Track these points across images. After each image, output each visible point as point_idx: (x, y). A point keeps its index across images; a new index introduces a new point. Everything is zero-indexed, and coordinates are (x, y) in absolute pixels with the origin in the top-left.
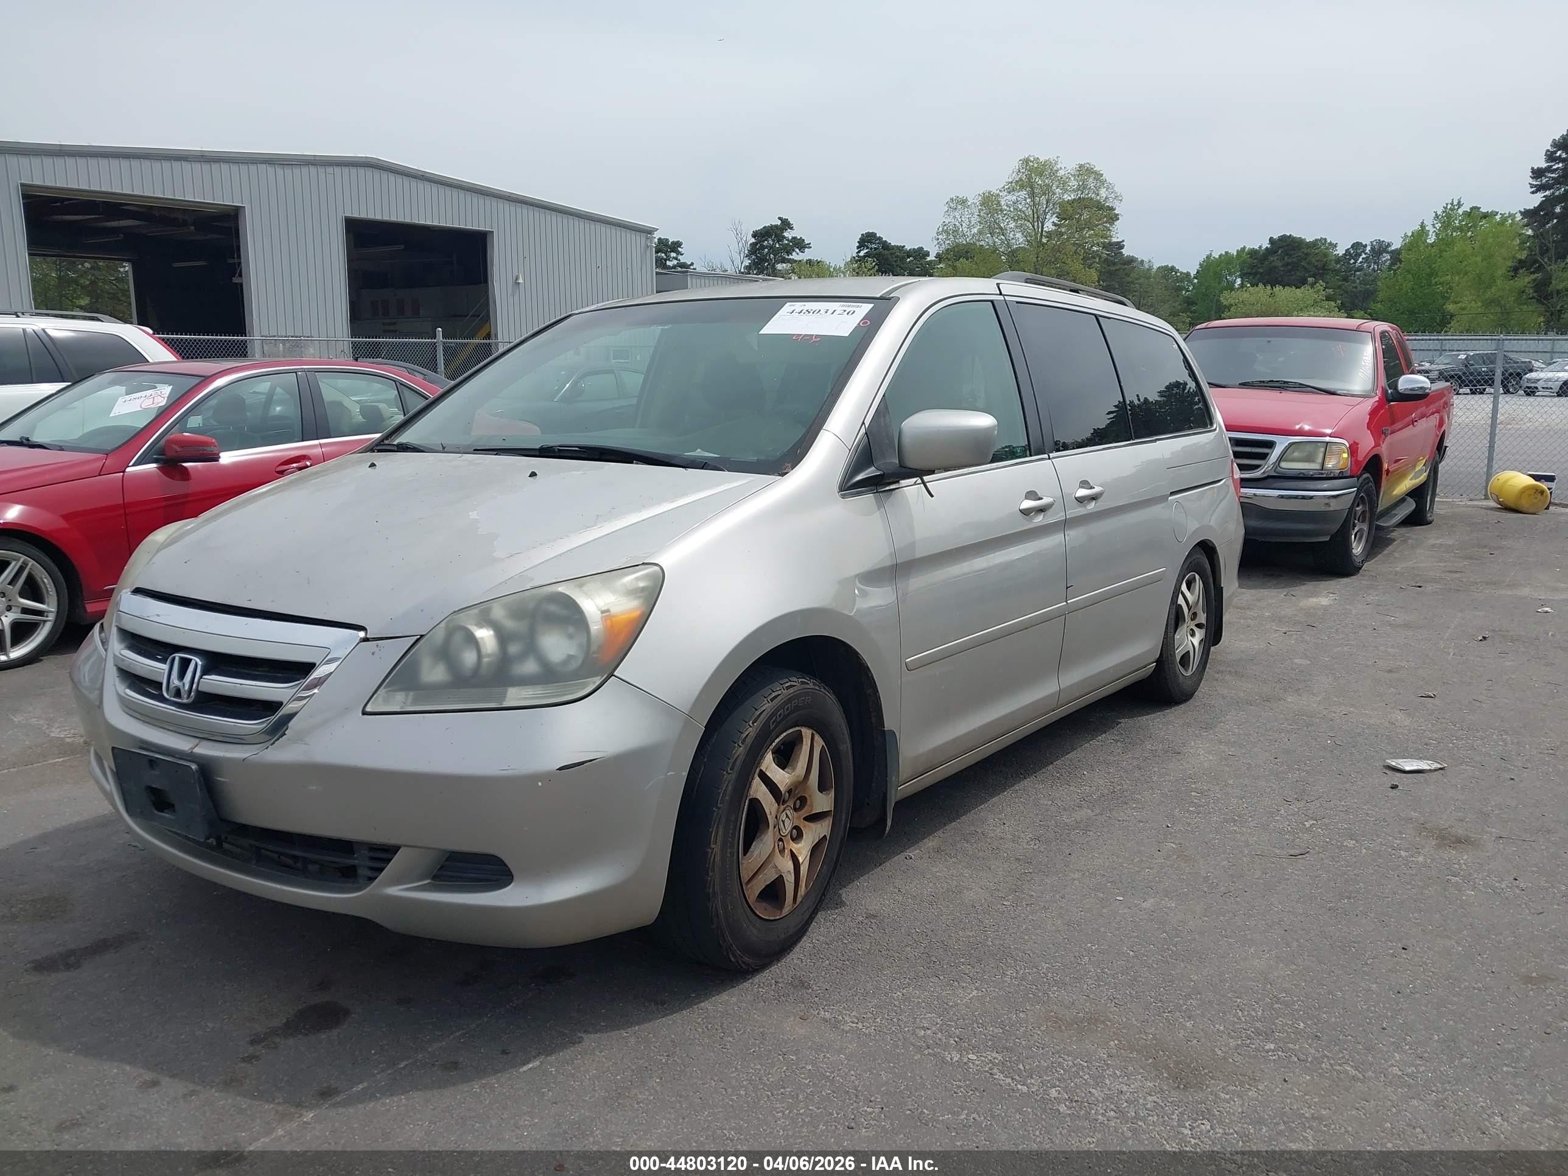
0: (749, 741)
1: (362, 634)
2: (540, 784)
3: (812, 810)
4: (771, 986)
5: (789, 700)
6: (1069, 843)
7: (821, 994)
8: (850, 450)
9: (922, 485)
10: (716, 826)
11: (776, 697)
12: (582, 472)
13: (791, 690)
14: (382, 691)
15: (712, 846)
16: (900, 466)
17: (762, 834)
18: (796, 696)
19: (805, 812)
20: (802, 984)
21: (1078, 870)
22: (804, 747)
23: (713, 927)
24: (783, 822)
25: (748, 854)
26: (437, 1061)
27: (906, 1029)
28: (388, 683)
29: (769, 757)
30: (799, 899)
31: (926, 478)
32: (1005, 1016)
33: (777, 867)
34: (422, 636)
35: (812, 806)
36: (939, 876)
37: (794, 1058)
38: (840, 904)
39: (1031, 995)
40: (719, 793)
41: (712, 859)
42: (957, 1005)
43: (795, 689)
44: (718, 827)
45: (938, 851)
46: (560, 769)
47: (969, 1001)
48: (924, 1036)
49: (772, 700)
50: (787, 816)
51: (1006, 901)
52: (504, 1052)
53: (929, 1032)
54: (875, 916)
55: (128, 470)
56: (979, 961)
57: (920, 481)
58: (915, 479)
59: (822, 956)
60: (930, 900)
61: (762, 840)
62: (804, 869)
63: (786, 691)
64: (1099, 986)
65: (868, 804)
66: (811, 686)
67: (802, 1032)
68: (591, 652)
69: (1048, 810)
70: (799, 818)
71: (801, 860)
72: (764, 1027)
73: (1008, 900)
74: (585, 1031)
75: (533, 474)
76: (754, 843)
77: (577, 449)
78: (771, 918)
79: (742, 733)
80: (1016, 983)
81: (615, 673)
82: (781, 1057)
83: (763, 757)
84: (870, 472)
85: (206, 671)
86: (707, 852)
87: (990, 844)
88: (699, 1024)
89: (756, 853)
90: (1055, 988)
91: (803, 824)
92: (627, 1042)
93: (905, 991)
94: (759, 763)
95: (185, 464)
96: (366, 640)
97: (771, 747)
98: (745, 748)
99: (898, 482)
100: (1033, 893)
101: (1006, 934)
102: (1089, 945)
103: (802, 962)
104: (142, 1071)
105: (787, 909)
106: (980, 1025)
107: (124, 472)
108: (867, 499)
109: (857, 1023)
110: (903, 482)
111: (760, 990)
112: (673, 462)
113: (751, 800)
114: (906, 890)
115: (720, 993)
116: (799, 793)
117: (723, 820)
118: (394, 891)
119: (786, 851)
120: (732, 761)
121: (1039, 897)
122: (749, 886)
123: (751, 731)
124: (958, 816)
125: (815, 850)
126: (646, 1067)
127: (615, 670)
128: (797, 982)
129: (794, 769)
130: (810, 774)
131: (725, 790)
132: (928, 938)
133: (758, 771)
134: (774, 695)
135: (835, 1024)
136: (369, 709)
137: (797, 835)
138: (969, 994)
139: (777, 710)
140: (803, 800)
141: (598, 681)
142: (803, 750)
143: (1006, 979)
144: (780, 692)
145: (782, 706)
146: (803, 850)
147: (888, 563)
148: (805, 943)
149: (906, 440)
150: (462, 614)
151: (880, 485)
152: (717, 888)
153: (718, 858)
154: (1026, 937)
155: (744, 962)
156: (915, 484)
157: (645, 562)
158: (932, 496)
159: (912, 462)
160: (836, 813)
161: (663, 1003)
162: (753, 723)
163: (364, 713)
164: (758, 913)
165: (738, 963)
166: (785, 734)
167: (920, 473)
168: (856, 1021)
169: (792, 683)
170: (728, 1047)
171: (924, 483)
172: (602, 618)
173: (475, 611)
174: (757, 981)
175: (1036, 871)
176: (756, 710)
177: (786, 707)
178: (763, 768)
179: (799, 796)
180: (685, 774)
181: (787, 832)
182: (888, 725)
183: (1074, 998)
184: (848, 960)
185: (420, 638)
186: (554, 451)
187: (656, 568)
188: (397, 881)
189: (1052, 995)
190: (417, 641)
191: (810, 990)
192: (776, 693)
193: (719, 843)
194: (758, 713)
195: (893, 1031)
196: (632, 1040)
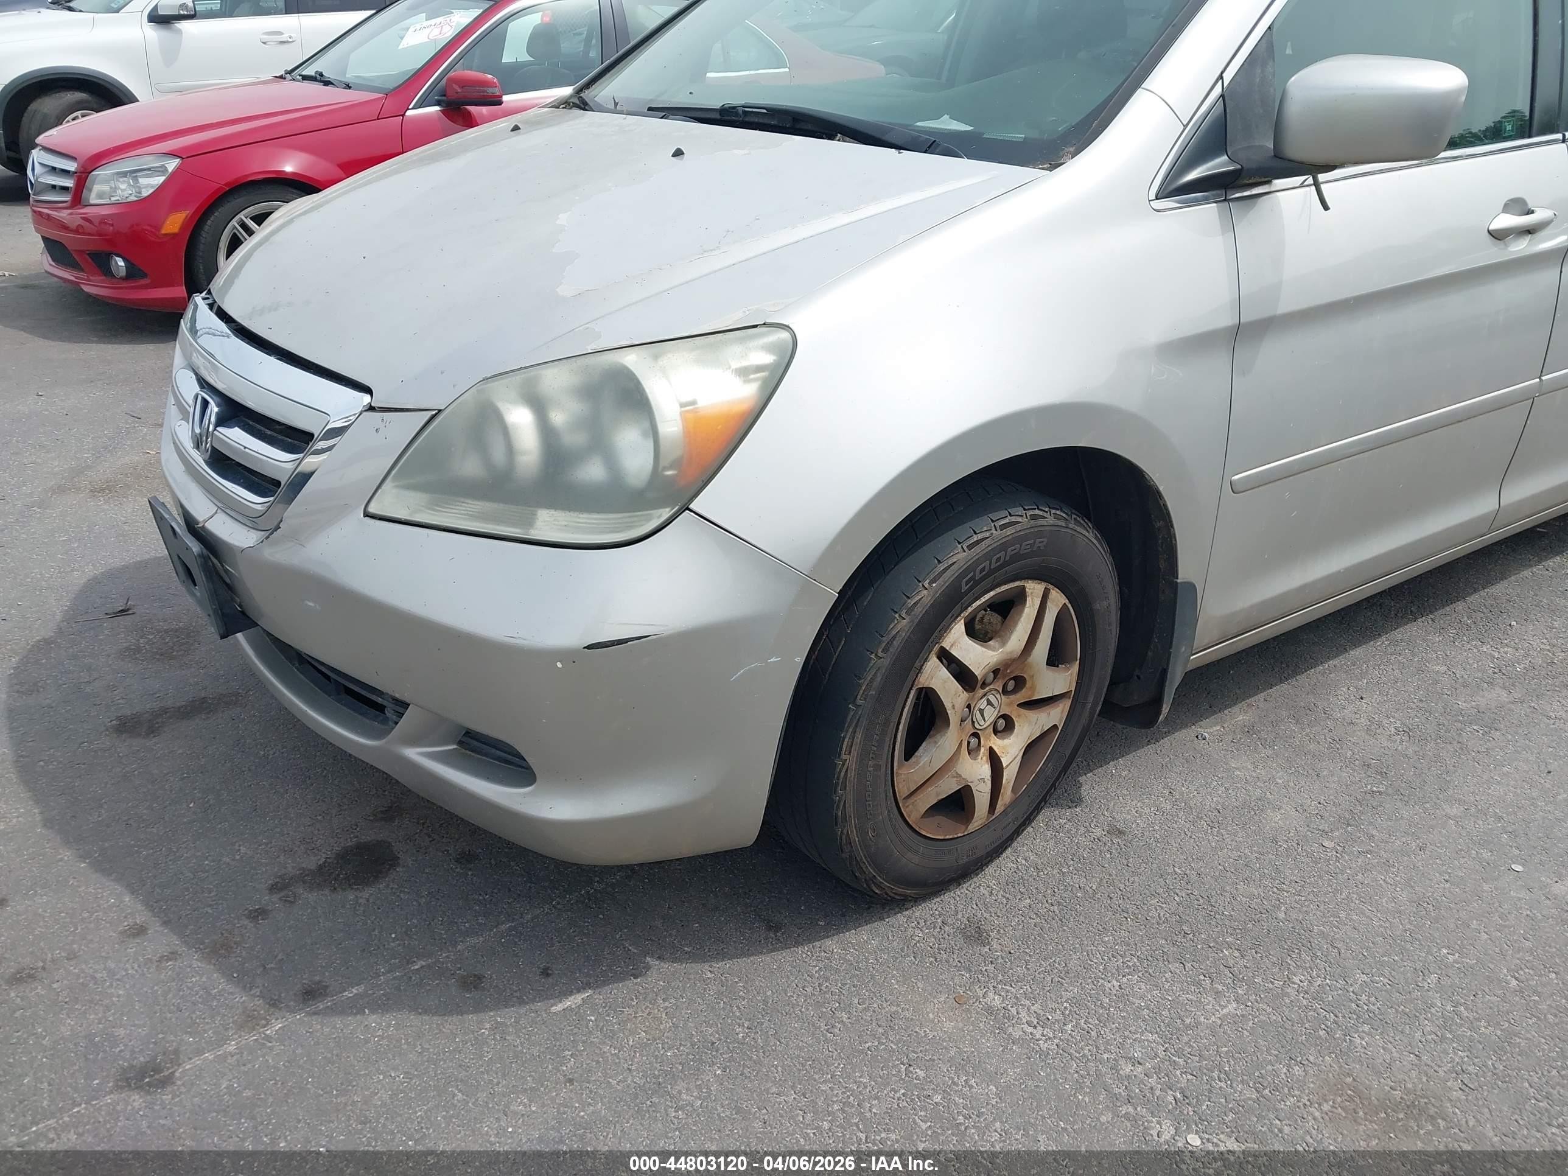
0: (919, 611)
1: (366, 399)
2: (559, 665)
3: (1033, 695)
4: (935, 927)
5: (1004, 547)
6: (1457, 746)
7: (1000, 960)
8: (1185, 126)
9: (1313, 188)
10: (851, 730)
11: (978, 542)
12: (746, 151)
13: (1009, 531)
14: (388, 485)
15: (844, 757)
16: (1275, 156)
17: (938, 732)
18: (1018, 539)
19: (1022, 696)
20: (976, 935)
21: (1460, 800)
22: (1026, 610)
23: (844, 855)
24: (981, 711)
25: (913, 759)
26: (460, 969)
27: (1105, 1056)
28: (395, 474)
29: (959, 627)
30: (1000, 807)
31: (1321, 177)
32: (1270, 1067)
33: (960, 776)
34: (440, 411)
35: (1033, 688)
36: (1237, 776)
37: (921, 1074)
38: (1077, 801)
39: (1322, 1033)
40: (860, 686)
41: (843, 774)
42: (1198, 1024)
43: (1018, 527)
44: (854, 732)
45: (1250, 730)
46: (589, 647)
47: (1219, 1022)
48: (1128, 1077)
49: (970, 547)
50: (989, 703)
51: (1328, 839)
52: (546, 973)
53: (1140, 1069)
54: (1121, 833)
55: (409, 113)
56: (1256, 947)
57: (1310, 181)
58: (1301, 179)
59: (1022, 890)
60: (1212, 817)
61: (936, 743)
62: (1009, 776)
63: (999, 532)
64: (1443, 1039)
65: (1139, 677)
66: (1051, 520)
67: (948, 1026)
68: (660, 469)
69: (1436, 682)
70: (1010, 704)
71: (1005, 761)
72: (898, 1005)
73: (1331, 839)
74: (659, 958)
75: (678, 153)
76: (924, 744)
77: (765, 111)
78: (947, 837)
79: (909, 598)
80: (1305, 1002)
81: (691, 506)
82: (903, 1068)
83: (947, 628)
84: (1218, 165)
85: (222, 421)
86: (836, 764)
87: (1330, 731)
88: (811, 976)
89: (924, 760)
90: (1366, 1028)
91: (1014, 713)
92: (705, 990)
93: (1125, 980)
94: (941, 637)
95: (469, 107)
96: (371, 408)
97: (965, 614)
98: (912, 621)
99: (1269, 182)
100: (1374, 832)
101: (1312, 901)
102: (1445, 951)
103: (991, 894)
104: (140, 907)
105: (974, 825)
106: (1222, 1076)
107: (403, 115)
108: (1207, 212)
109: (1035, 1027)
110: (1279, 183)
111: (917, 932)
112: (887, 138)
113: (921, 690)
114: (1182, 794)
115: (860, 925)
116: (1011, 672)
117: (864, 722)
118: (413, 753)
119: (982, 749)
120: (886, 639)
121: (1383, 841)
122: (911, 801)
123: (925, 595)
124: (1296, 672)
125: (1031, 748)
126: (713, 1043)
127: (691, 500)
128: (972, 930)
129: (1004, 643)
130: (1033, 648)
131: (871, 681)
132: (1189, 887)
133: (937, 648)
134: (975, 538)
135: (1000, 1019)
136: (372, 509)
137: (1005, 726)
138: (1223, 1007)
139: (977, 562)
140: (1020, 682)
141: (666, 513)
142: (1024, 615)
143: (1289, 990)
144: (987, 534)
145: (988, 556)
146: (1010, 749)
147: (1227, 320)
148: (1006, 863)
149: (1294, 109)
150: (496, 383)
151: (1233, 188)
152: (850, 810)
153: (852, 774)
154: (1343, 915)
155: (896, 894)
156: (1302, 186)
157: (768, 321)
158: (1326, 207)
159: (1295, 150)
160: (1078, 697)
161: (777, 928)
162: (930, 583)
163: (367, 515)
164: (924, 833)
165: (887, 894)
166: (992, 593)
167: (1313, 168)
168: (1035, 1021)
169: (1013, 519)
170: (837, 1031)
171: (1317, 184)
172: (681, 413)
173: (518, 378)
174: (917, 914)
175: (1390, 791)
176: (939, 562)
177: (995, 557)
178: (946, 644)
179: (1014, 675)
180: (800, 660)
181: (988, 723)
182: (1186, 571)
183: (1395, 1054)
184: (1059, 903)
185: (436, 414)
186: (737, 114)
187: (785, 335)
188: (415, 741)
189: (1358, 1041)
190: (433, 417)
191: (986, 949)
192: (980, 536)
193: (854, 753)
194: (941, 567)
195: (1084, 1056)
196: (713, 988)
